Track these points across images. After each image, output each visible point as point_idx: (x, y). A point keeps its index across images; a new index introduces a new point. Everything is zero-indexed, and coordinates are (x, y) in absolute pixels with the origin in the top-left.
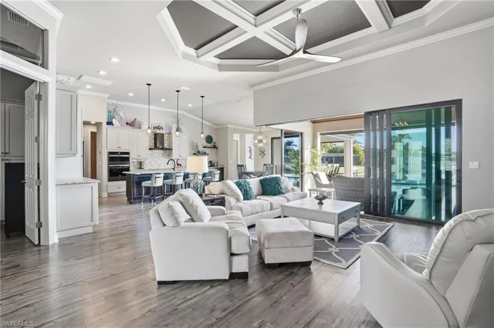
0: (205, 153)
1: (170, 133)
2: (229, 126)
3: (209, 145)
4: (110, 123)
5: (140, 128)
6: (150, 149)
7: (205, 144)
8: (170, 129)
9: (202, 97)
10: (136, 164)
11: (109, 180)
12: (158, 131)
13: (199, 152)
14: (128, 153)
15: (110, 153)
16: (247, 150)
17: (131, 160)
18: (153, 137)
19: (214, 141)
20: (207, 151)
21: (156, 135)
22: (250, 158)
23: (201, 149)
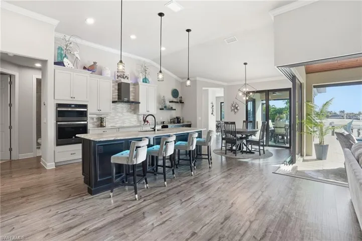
0: (172, 108)
1: (136, 84)
2: (198, 79)
3: (175, 100)
4: (59, 63)
5: (101, 74)
6: (113, 102)
7: (172, 98)
8: (137, 78)
9: (188, 31)
10: (95, 120)
11: (58, 145)
12: (123, 80)
13: (165, 107)
14: (85, 106)
15: (59, 105)
16: (210, 106)
17: (89, 116)
18: (117, 87)
19: (180, 95)
20: (174, 105)
21: (120, 85)
22: (212, 114)
23: (168, 104)
